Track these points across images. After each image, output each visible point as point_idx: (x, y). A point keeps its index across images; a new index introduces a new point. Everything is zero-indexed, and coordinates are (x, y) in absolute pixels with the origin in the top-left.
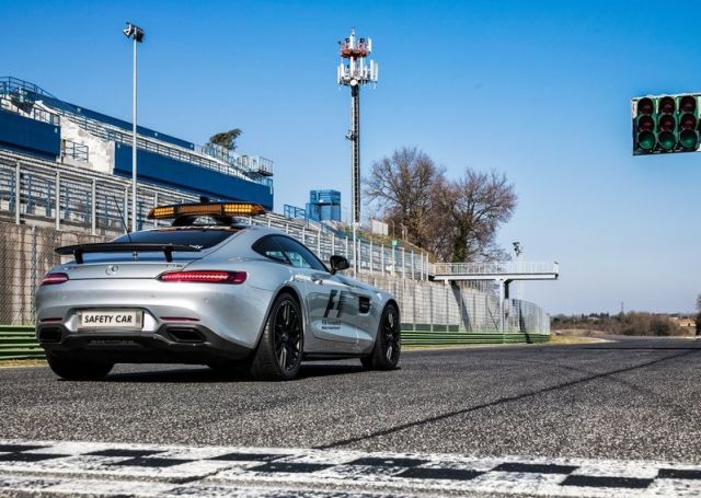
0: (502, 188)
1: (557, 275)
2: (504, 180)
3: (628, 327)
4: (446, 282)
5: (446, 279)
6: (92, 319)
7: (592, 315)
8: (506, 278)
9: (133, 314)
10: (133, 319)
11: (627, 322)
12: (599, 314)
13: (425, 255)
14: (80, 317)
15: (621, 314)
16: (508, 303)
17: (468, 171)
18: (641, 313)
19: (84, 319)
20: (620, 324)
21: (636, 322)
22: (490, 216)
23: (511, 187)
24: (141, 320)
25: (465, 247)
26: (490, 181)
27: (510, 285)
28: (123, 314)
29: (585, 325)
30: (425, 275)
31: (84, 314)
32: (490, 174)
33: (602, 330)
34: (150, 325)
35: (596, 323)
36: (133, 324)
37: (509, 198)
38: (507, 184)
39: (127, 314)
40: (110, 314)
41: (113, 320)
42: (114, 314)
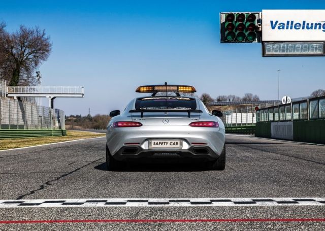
0: (42, 39)
1: (83, 95)
2: (44, 34)
3: (96, 124)
4: (15, 98)
5: (15, 96)
6: (157, 144)
7: (71, 116)
8: (52, 96)
9: (179, 142)
10: (179, 144)
11: (95, 121)
12: (75, 115)
13: (4, 81)
14: (151, 143)
15: (89, 115)
16: (53, 111)
17: (21, 28)
18: (103, 115)
19: (153, 144)
20: (91, 122)
21: (100, 121)
22: (35, 56)
23: (47, 39)
24: (181, 144)
25: (19, 75)
26: (35, 35)
27: (54, 100)
28: (173, 141)
29: (70, 123)
30: (4, 94)
31: (153, 142)
32: (35, 30)
33: (80, 126)
34: (186, 146)
35: (75, 121)
36: (179, 146)
37: (47, 45)
38: (45, 37)
39: (176, 141)
40: (167, 141)
41: (169, 144)
42: (169, 142)
